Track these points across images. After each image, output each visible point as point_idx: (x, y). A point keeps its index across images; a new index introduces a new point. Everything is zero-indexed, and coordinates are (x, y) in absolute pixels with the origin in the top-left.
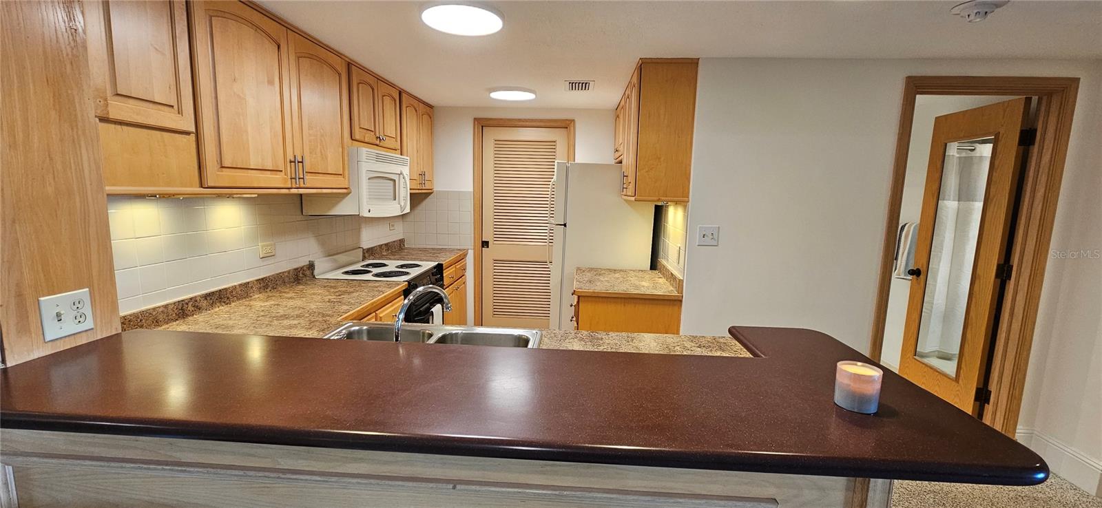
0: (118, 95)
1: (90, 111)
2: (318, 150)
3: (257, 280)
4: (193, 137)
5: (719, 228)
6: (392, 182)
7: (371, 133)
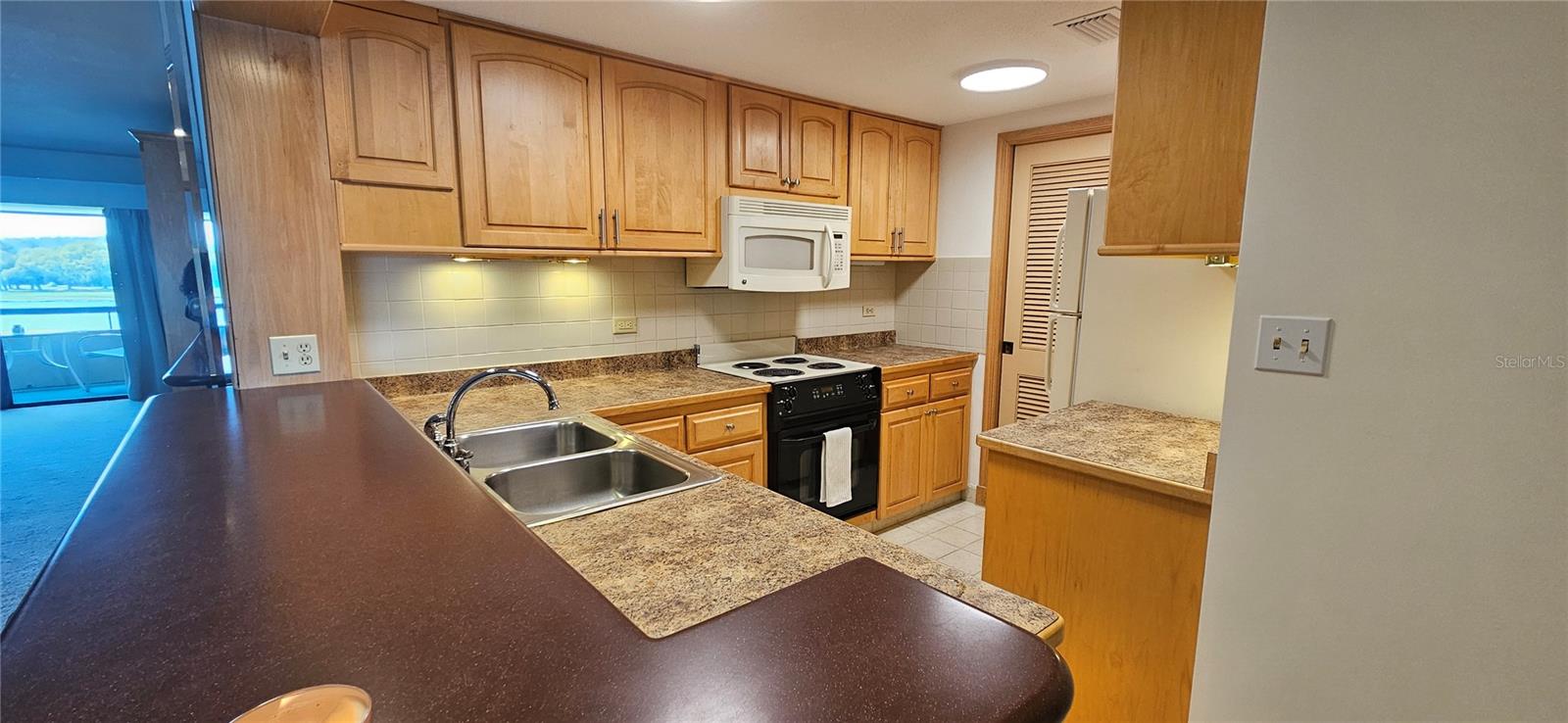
0: (360, 157)
1: (322, 172)
2: (654, 202)
3: (603, 359)
4: (454, 195)
5: (1330, 322)
6: (809, 244)
7: (773, 175)
